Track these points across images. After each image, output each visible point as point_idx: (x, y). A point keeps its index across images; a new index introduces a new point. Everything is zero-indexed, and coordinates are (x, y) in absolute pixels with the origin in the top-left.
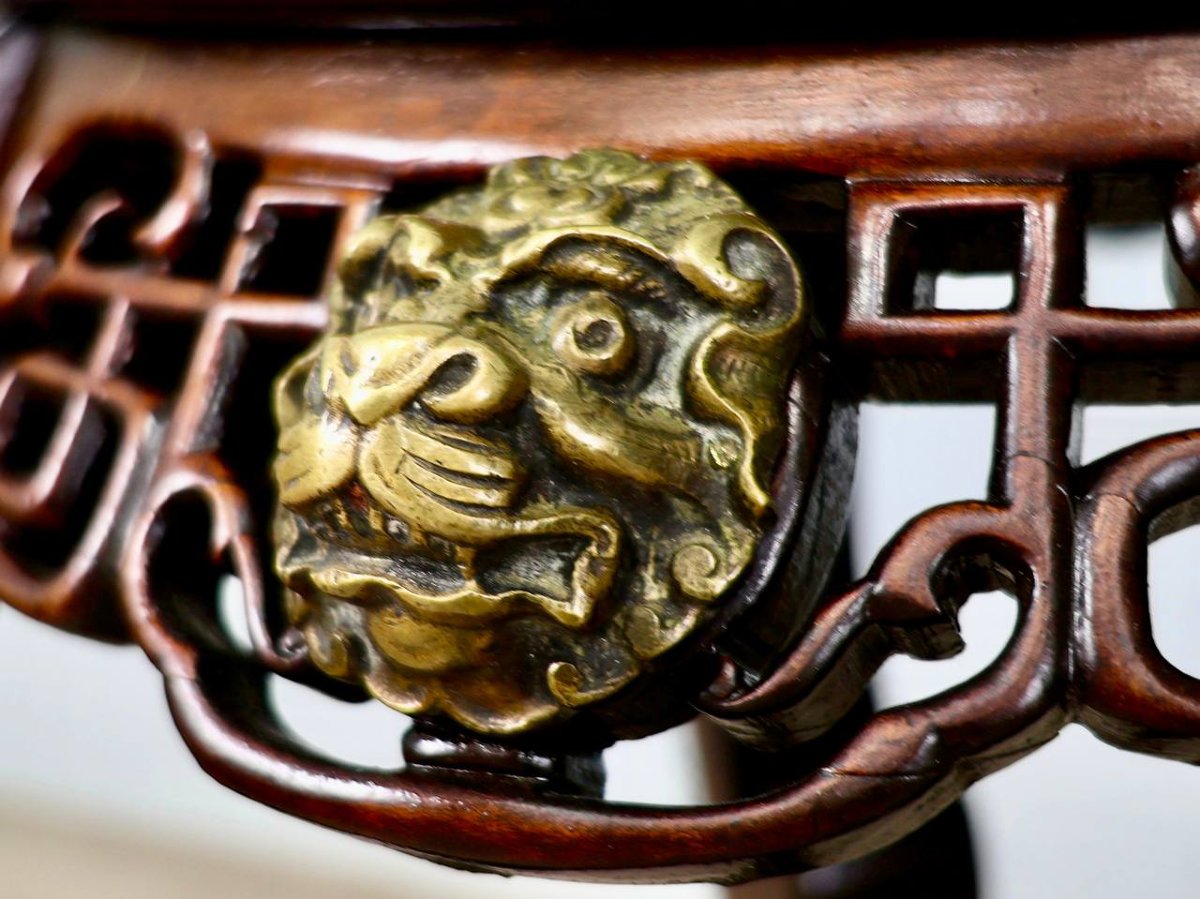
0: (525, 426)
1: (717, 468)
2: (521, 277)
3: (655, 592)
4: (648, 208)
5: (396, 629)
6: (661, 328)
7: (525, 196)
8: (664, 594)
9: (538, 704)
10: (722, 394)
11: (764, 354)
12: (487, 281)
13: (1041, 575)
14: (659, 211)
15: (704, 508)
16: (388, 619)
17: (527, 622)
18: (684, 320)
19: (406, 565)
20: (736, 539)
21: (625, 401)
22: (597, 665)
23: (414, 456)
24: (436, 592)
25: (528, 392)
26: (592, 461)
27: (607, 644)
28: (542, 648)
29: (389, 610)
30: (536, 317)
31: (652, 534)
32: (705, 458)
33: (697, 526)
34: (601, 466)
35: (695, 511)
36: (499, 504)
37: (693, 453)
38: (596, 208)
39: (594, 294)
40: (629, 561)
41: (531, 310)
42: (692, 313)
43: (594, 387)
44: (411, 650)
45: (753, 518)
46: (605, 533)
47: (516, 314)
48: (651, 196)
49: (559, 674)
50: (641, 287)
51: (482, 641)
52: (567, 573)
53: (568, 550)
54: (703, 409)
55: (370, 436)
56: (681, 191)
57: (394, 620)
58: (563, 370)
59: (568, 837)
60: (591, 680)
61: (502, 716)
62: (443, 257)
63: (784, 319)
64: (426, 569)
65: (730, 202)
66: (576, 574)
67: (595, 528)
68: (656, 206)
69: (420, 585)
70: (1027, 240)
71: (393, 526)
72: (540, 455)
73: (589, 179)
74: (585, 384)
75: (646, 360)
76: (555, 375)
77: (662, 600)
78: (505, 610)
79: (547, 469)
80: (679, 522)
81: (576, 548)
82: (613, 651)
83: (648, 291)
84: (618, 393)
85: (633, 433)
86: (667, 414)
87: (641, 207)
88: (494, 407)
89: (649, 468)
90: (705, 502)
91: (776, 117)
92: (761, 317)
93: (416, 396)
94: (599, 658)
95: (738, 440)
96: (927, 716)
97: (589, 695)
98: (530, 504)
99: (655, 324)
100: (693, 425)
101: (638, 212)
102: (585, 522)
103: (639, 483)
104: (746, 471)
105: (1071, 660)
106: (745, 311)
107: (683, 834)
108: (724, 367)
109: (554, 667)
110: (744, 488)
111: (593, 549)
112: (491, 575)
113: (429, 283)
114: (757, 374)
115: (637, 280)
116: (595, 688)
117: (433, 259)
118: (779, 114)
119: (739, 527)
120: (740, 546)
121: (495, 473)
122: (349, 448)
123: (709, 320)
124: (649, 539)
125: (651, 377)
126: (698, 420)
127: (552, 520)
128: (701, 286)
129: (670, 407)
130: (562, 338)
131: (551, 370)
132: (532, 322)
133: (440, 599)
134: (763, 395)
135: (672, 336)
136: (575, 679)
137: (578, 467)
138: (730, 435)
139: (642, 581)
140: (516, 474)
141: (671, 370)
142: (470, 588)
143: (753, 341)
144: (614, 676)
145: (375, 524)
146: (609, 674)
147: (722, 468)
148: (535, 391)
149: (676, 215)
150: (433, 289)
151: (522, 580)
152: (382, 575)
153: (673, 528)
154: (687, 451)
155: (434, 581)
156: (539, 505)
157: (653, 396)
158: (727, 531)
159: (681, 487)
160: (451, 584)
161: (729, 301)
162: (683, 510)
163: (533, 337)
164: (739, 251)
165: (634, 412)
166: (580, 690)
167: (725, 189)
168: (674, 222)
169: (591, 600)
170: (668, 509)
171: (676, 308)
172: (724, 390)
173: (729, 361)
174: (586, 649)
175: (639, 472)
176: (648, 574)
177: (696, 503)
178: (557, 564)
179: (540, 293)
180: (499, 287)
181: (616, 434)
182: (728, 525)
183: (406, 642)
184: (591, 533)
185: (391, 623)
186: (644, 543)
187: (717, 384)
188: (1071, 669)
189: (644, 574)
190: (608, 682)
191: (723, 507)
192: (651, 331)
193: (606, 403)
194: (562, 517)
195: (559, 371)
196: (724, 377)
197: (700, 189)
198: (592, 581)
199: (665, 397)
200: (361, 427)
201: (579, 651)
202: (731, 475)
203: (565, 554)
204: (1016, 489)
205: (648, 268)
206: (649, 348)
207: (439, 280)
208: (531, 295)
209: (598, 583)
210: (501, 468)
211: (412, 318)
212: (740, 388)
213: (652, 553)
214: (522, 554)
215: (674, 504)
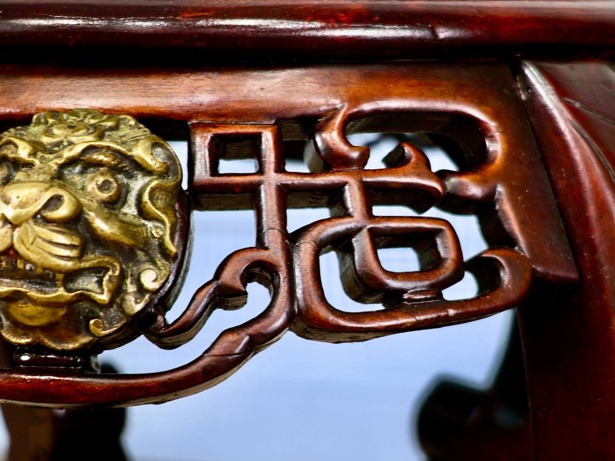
0: (81, 223)
1: (154, 238)
2: (72, 162)
3: (131, 288)
4: (110, 133)
5: (25, 309)
6: (128, 182)
7: (58, 128)
8: (135, 289)
9: (84, 336)
10: (157, 209)
11: (170, 192)
12: (56, 164)
13: (283, 275)
14: (115, 134)
15: (149, 254)
16: (20, 305)
17: (81, 303)
18: (136, 179)
19: (30, 282)
20: (163, 266)
21: (117, 212)
22: (109, 320)
23: (40, 237)
24: (45, 293)
25: (82, 209)
26: (109, 237)
27: (113, 311)
28: (85, 314)
29: (21, 302)
30: (77, 179)
31: (129, 266)
32: (149, 234)
33: (147, 261)
34: (112, 238)
35: (145, 256)
36: (75, 256)
37: (145, 232)
38: (92, 133)
39: (102, 169)
40: (122, 277)
41: (74, 175)
42: (140, 176)
43: (106, 207)
44: (31, 318)
45: (170, 257)
46: (115, 266)
47: (68, 177)
48: (111, 129)
49: (95, 324)
50: (120, 166)
51: (62, 312)
52: (100, 283)
53: (100, 273)
54: (148, 214)
55: (17, 230)
56: (122, 126)
57: (24, 306)
58: (94, 200)
59: (98, 390)
60: (107, 325)
61: (67, 343)
62: (33, 154)
63: (175, 178)
64: (39, 284)
65: (145, 131)
66: (104, 283)
67: (111, 264)
68: (114, 133)
69: (38, 291)
70: (263, 147)
71: (28, 267)
72: (88, 235)
73: (82, 121)
74: (102, 206)
75: (123, 195)
76: (90, 202)
77: (134, 292)
78: (75, 299)
79: (90, 241)
80: (139, 260)
81: (103, 272)
82: (115, 314)
83: (123, 167)
84: (114, 209)
85: (124, 225)
86: (132, 217)
87: (107, 133)
88: (71, 216)
89: (130, 239)
90: (150, 252)
91: (158, 97)
92: (166, 177)
93: (38, 212)
94: (109, 316)
95: (162, 226)
96: (245, 331)
97: (107, 332)
98: (85, 255)
99: (125, 181)
100: (143, 221)
101: (106, 135)
102: (107, 262)
103: (127, 245)
104: (167, 238)
105: (296, 306)
106: (162, 175)
107: (148, 385)
108: (155, 198)
109: (92, 322)
110: (167, 246)
111: (110, 273)
112: (69, 285)
113: (30, 165)
114: (167, 200)
115: (120, 163)
116: (109, 329)
117: (30, 155)
118: (158, 95)
119: (164, 261)
120: (165, 269)
121: (73, 243)
122: (9, 234)
123: (147, 179)
124: (128, 267)
125: (125, 202)
126: (145, 219)
127: (96, 261)
128: (145, 165)
129: (133, 214)
130: (91, 187)
131: (89, 200)
132: (75, 181)
133: (48, 296)
134: (170, 208)
135: (132, 185)
136: (101, 326)
137: (103, 239)
138: (159, 225)
139: (126, 284)
140: (81, 243)
141: (132, 199)
142: (61, 291)
143: (166, 187)
144: (116, 324)
145: (20, 265)
146: (114, 323)
147: (156, 238)
148: (85, 209)
149: (124, 136)
150: (31, 167)
151: (81, 287)
152: (20, 287)
153: (137, 262)
154: (142, 231)
155: (44, 289)
156: (89, 256)
157: (125, 210)
158: (159, 263)
159: (141, 246)
160: (51, 289)
161: (156, 171)
162: (141, 255)
163: (76, 187)
164: (155, 151)
165: (121, 216)
166: (103, 330)
167: (141, 126)
168: (124, 139)
169: (111, 293)
170: (135, 255)
171: (133, 175)
172: (157, 207)
173: (157, 195)
174: (104, 313)
175: (126, 240)
176: (128, 281)
177: (147, 253)
178: (95, 279)
179: (78, 169)
180: (62, 167)
181: (118, 225)
182: (159, 260)
183: (29, 315)
184: (109, 266)
185: (21, 307)
186: (126, 269)
187: (154, 205)
188: (297, 310)
189: (127, 281)
190: (114, 326)
191: (157, 253)
192: (124, 183)
193: (112, 213)
194: (99, 260)
195: (92, 201)
196: (155, 201)
197: (131, 125)
198: (111, 286)
199: (130, 210)
200: (14, 226)
201: (101, 314)
202: (161, 241)
203: (98, 275)
204: (269, 242)
205: (123, 158)
206: (124, 191)
207: (34, 164)
208: (74, 169)
209: (113, 286)
210: (76, 241)
211: (26, 180)
212: (161, 206)
213: (130, 273)
214: (81, 276)
215: (137, 254)
